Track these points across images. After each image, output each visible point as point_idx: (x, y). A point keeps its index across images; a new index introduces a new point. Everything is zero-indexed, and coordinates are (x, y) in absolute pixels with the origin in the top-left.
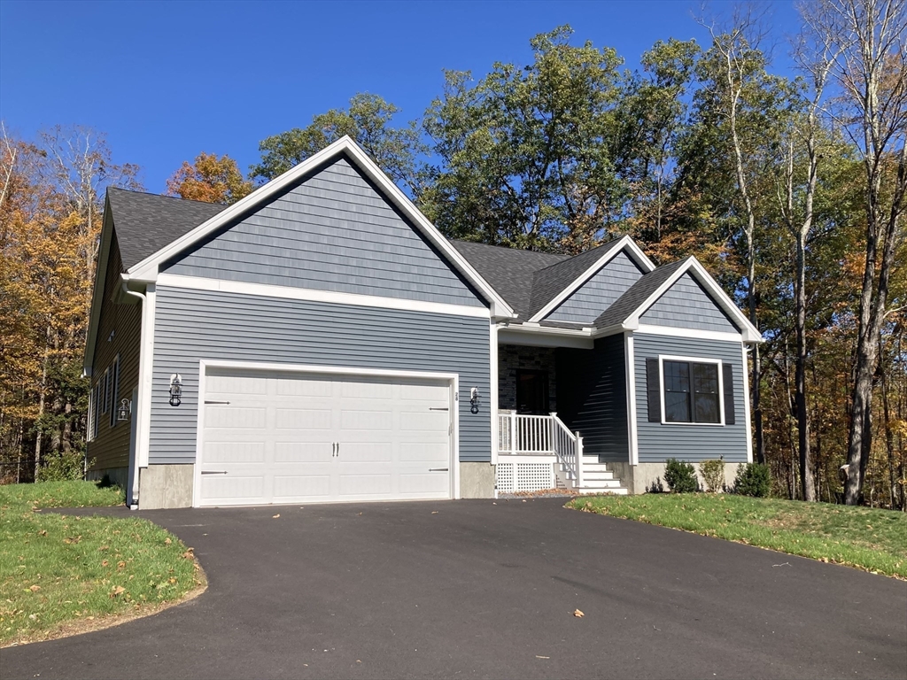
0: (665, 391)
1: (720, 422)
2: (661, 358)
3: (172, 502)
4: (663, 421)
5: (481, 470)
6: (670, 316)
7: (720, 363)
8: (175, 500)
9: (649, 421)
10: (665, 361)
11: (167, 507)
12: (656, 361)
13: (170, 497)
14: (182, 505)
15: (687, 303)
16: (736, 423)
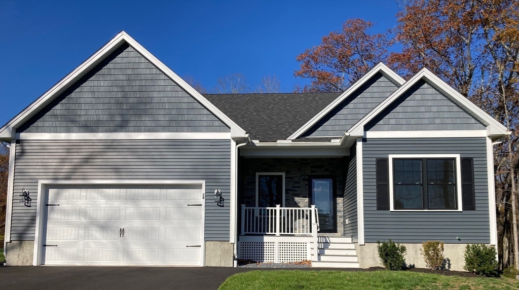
0: (395, 184)
1: (457, 209)
2: (391, 157)
3: (23, 262)
4: (392, 209)
5: (222, 247)
6: (402, 121)
7: (458, 157)
8: (25, 261)
9: (378, 209)
10: (394, 160)
11: (20, 264)
12: (387, 160)
13: (22, 259)
14: (28, 264)
15: (423, 109)
16: (477, 209)
